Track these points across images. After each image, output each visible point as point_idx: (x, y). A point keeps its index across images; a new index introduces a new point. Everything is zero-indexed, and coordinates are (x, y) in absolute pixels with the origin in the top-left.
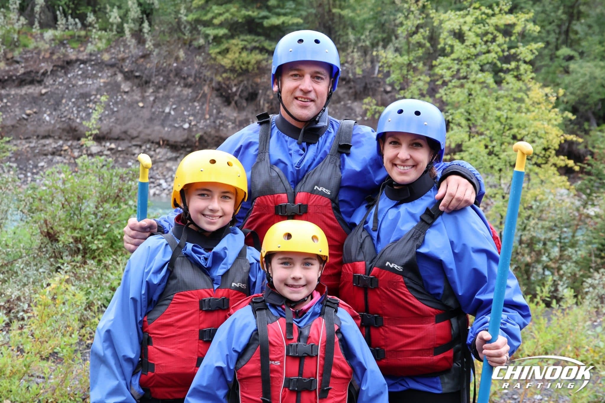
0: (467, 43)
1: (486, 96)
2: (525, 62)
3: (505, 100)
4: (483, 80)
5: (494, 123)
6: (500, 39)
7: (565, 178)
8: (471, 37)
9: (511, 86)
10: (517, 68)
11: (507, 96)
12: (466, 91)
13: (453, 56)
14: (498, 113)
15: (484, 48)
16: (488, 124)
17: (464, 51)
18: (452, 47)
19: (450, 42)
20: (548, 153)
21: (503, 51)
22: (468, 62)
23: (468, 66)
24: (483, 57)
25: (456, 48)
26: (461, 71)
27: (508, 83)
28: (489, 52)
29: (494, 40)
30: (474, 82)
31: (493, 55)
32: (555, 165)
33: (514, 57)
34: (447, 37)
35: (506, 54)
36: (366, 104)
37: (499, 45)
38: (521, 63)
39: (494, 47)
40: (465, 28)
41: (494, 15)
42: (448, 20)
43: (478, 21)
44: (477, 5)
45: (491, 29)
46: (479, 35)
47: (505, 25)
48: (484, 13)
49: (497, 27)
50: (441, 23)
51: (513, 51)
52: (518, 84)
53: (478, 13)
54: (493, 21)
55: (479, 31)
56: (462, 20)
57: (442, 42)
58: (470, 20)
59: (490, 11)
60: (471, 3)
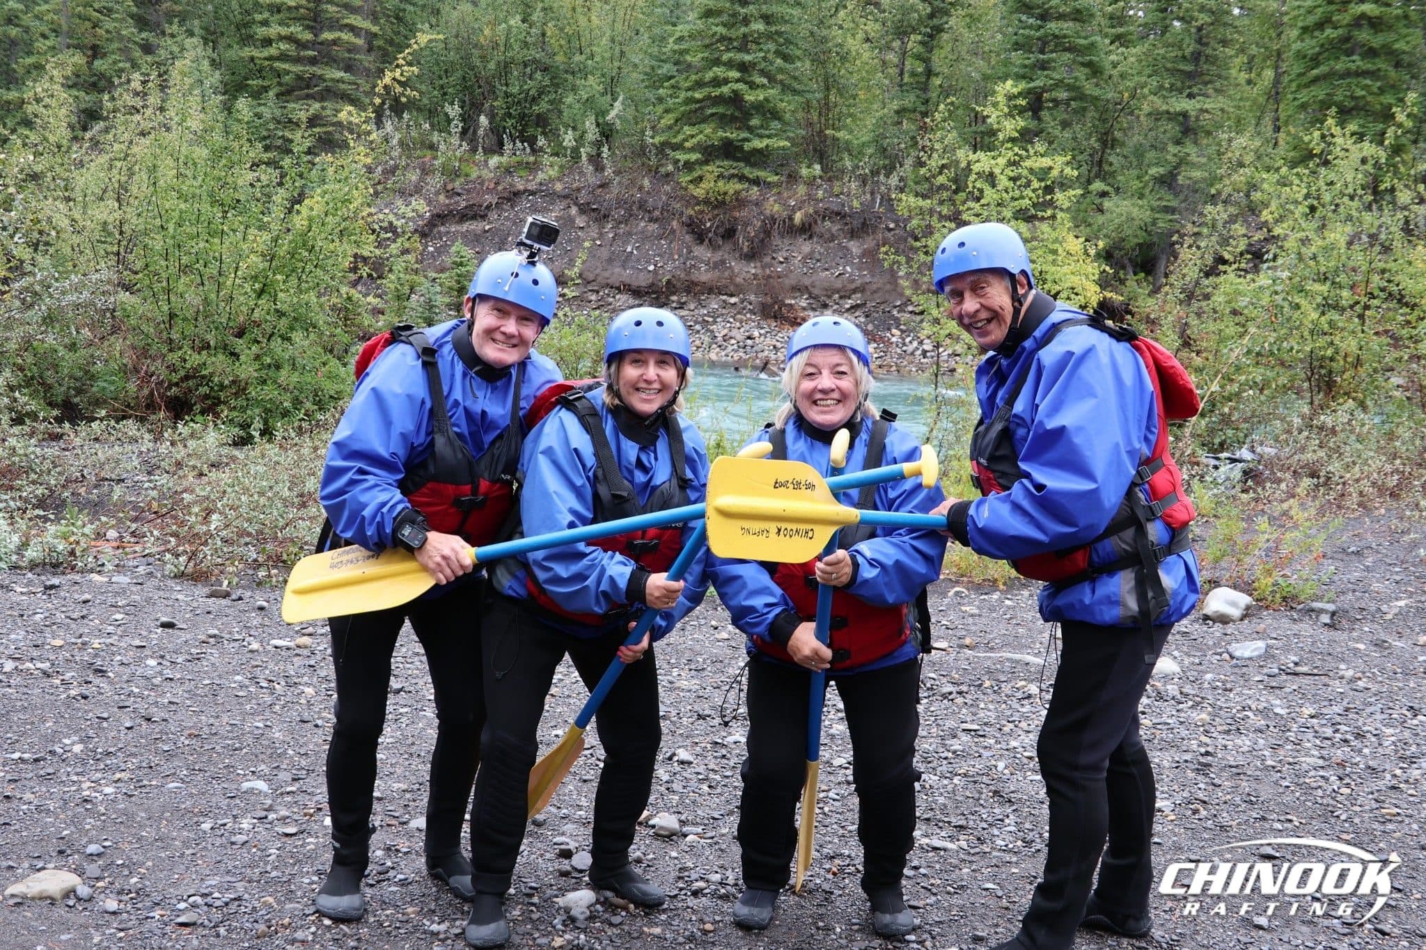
0: (999, 188)
2: (1062, 210)
3: (1040, 252)
6: (1036, 184)
8: (1003, 182)
9: (1046, 236)
10: (1053, 217)
11: (1041, 248)
13: (982, 201)
15: (1017, 193)
17: (995, 196)
18: (981, 191)
19: (978, 185)
21: (1038, 197)
24: (1016, 203)
25: (986, 193)
27: (1043, 234)
28: (1022, 197)
29: (1028, 184)
31: (1027, 202)
33: (1051, 204)
34: (976, 180)
35: (1041, 200)
37: (1034, 191)
38: (1057, 211)
39: (1028, 192)
40: (997, 171)
41: (1028, 157)
42: (978, 161)
43: (1012, 163)
44: (1009, 145)
45: (1025, 172)
46: (1011, 179)
47: (1041, 169)
48: (1016, 154)
49: (1031, 170)
50: (969, 163)
51: (1048, 197)
52: (1054, 235)
53: (1010, 153)
54: (1028, 163)
55: (1012, 174)
56: (993, 162)
57: (970, 185)
58: (1002, 161)
59: (1024, 153)
60: (1003, 143)
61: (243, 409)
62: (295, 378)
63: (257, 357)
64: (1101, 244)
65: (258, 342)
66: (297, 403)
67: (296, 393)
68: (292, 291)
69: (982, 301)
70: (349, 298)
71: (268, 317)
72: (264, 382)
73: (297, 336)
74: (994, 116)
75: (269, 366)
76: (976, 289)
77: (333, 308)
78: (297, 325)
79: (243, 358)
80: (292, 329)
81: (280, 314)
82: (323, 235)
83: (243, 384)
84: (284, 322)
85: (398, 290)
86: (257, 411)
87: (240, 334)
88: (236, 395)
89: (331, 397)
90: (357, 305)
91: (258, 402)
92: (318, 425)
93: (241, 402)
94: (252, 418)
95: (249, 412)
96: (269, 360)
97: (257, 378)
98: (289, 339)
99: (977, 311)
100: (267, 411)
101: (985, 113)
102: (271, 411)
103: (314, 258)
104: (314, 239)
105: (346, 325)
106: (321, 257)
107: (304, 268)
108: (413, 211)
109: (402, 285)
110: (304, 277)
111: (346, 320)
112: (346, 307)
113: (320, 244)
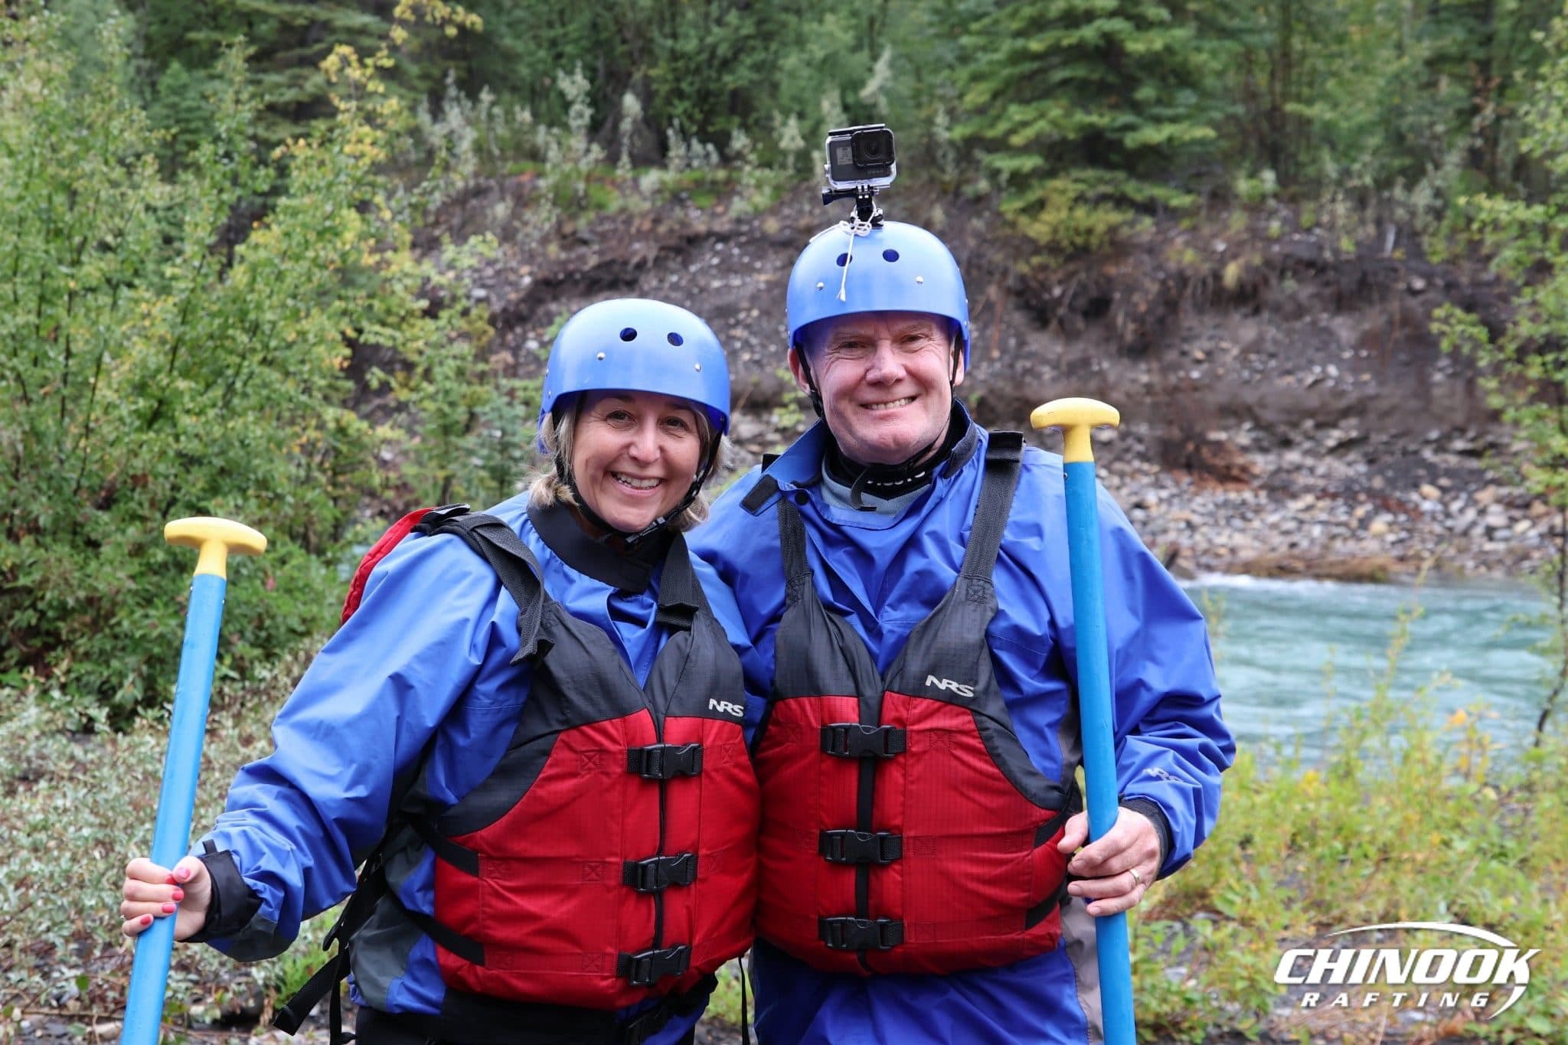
36: (1439, 320)
61: (104, 658)
63: (138, 550)
65: (143, 519)
68: (212, 413)
70: (342, 430)
71: (161, 468)
72: (148, 601)
75: (164, 566)
77: (309, 449)
78: (226, 483)
79: (106, 550)
80: (214, 490)
81: (189, 461)
82: (276, 300)
83: (106, 605)
84: (198, 479)
85: (444, 415)
86: (132, 660)
87: (106, 504)
88: (95, 626)
89: (293, 631)
90: (357, 443)
91: (133, 644)
92: (256, 692)
93: (100, 642)
94: (122, 675)
95: (115, 664)
96: (160, 556)
97: (135, 593)
100: (151, 660)
102: (161, 660)
103: (259, 346)
104: (259, 307)
105: (335, 485)
106: (273, 343)
107: (240, 366)
108: (472, 254)
109: (452, 404)
110: (238, 385)
111: (335, 474)
112: (335, 449)
113: (269, 316)
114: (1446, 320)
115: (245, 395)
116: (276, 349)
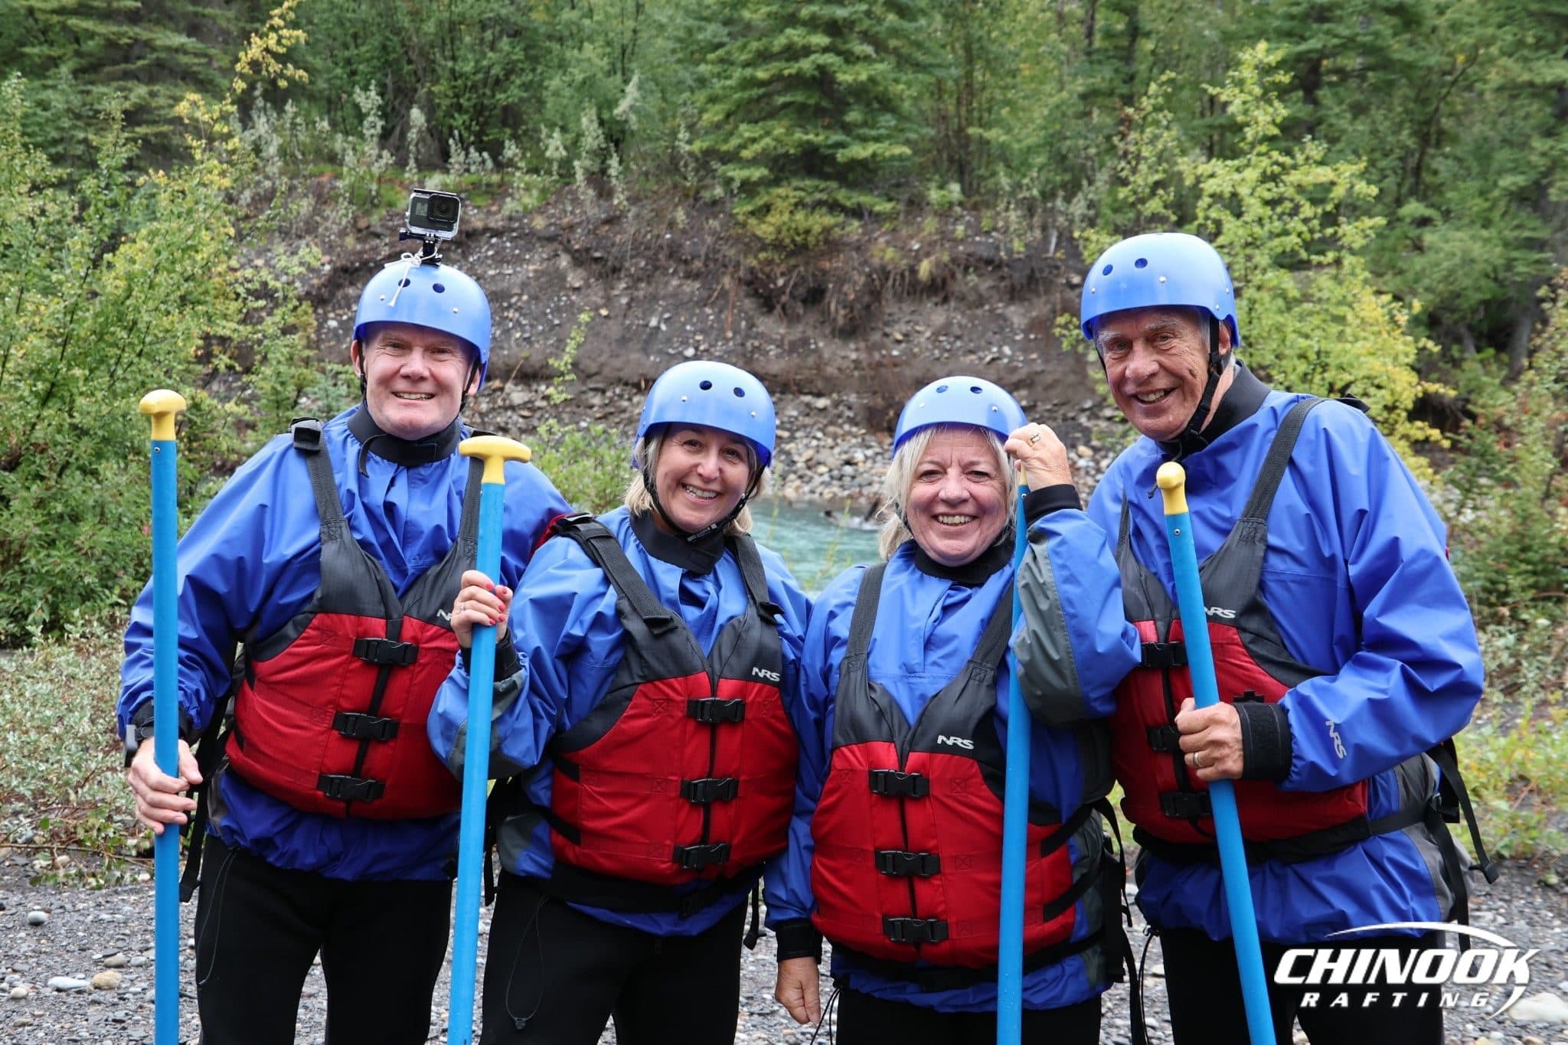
0: (1247, 218)
1: (1281, 312)
2: (1352, 251)
3: (1316, 320)
4: (1275, 282)
5: (1296, 362)
6: (1307, 210)
7: (1423, 461)
8: (1254, 208)
9: (1325, 295)
10: (1338, 262)
11: (1318, 313)
12: (1244, 303)
13: (1221, 240)
14: (1303, 343)
15: (1277, 225)
16: (1284, 363)
17: (1241, 232)
18: (1218, 223)
19: (1214, 214)
20: (1394, 416)
21: (1311, 231)
22: (1249, 251)
23: (1249, 258)
24: (1276, 242)
25: (1226, 227)
26: (1236, 267)
27: (1320, 290)
28: (1286, 233)
29: (1295, 211)
30: (1259, 288)
31: (1293, 239)
32: (1405, 437)
33: (1334, 240)
34: (1210, 206)
35: (1317, 236)
36: (1060, 326)
37: (1306, 221)
38: (1344, 253)
39: (1295, 224)
40: (1244, 191)
41: (1295, 167)
42: (1212, 176)
43: (1267, 178)
44: (1263, 148)
45: (1290, 192)
46: (1267, 203)
47: (1315, 185)
48: (1277, 163)
49: (1300, 188)
50: (1198, 180)
51: (1329, 231)
52: (1340, 292)
53: (1265, 162)
54: (1294, 177)
55: (1268, 196)
56: (1237, 176)
57: (1201, 214)
58: (1252, 174)
59: (1287, 160)
60: (1253, 145)
61: (16, 589)
62: (104, 536)
63: (41, 504)
64: (1417, 306)
65: (42, 478)
66: (107, 577)
67: (106, 560)
68: (99, 395)
69: (1162, 359)
70: (197, 407)
71: (59, 438)
72: (52, 544)
73: (109, 469)
74: (1238, 102)
75: (61, 517)
76: (1155, 339)
78: (108, 450)
79: (15, 504)
80: (99, 455)
81: (80, 432)
82: (151, 304)
83: (15, 546)
84: (86, 445)
85: (275, 392)
86: (39, 591)
87: (12, 465)
91: (41, 577)
94: (31, 603)
95: (25, 593)
96: (60, 508)
97: (40, 538)
98: (95, 473)
99: (1153, 375)
100: (56, 591)
101: (1223, 98)
102: (63, 591)
103: (136, 341)
104: (137, 310)
105: (190, 450)
106: (148, 339)
107: (119, 358)
108: (301, 264)
109: (283, 384)
110: (120, 372)
111: (190, 441)
112: (190, 421)
113: (146, 318)
114: (1065, 326)
115: (125, 380)
116: (150, 344)
